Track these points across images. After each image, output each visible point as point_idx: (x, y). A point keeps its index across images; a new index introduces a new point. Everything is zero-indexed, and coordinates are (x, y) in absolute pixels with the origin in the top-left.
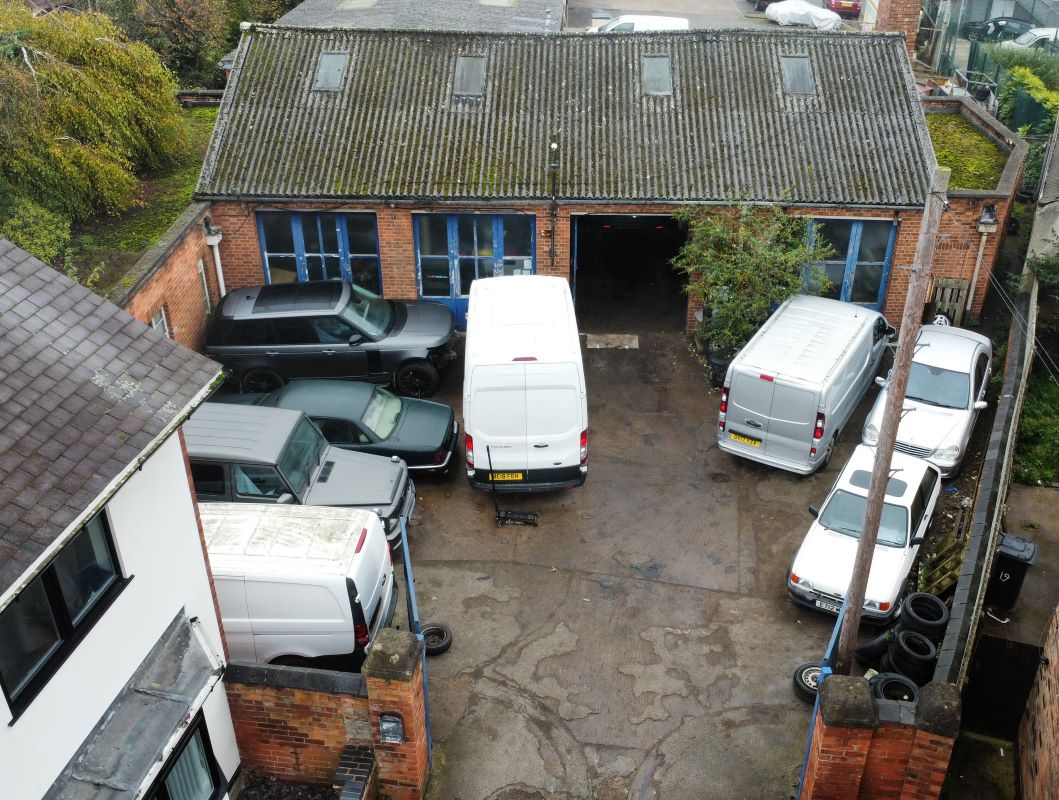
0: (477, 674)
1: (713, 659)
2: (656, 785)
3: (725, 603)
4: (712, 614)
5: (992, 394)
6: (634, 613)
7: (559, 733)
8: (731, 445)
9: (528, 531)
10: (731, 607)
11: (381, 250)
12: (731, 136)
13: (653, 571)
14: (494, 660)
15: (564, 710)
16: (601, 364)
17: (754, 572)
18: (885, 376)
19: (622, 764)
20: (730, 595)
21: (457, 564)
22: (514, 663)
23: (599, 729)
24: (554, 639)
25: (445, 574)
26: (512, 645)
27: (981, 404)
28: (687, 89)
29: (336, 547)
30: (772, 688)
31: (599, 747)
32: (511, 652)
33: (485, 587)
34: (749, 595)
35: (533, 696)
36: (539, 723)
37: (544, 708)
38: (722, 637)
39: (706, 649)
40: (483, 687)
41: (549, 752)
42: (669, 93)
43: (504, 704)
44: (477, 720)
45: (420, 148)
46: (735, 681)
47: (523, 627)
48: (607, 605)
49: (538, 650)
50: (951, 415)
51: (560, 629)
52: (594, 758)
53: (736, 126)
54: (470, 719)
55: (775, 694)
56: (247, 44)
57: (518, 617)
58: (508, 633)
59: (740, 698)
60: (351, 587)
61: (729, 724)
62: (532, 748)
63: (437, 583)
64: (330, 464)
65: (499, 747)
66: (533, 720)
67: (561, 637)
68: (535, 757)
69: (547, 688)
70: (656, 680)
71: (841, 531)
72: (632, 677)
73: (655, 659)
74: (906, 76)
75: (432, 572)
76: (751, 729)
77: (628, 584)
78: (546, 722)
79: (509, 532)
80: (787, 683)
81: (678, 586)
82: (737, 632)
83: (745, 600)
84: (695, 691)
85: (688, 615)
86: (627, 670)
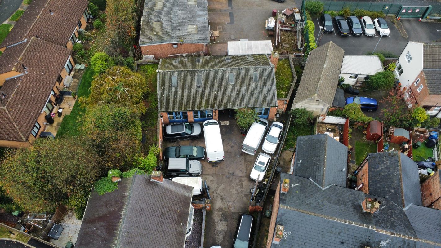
0: (213, 192)
1: (241, 188)
2: (234, 206)
3: (242, 179)
4: (241, 181)
5: (280, 141)
6: (231, 181)
7: (224, 200)
8: (243, 151)
9: (216, 168)
10: (243, 179)
11: (188, 118)
12: (244, 93)
13: (233, 174)
14: (215, 190)
15: (224, 196)
16: (224, 129)
17: (246, 173)
18: (266, 136)
19: (231, 203)
20: (243, 177)
21: (208, 174)
22: (217, 190)
23: (228, 199)
24: (222, 186)
25: (207, 176)
26: (217, 187)
27: (279, 142)
28: (236, 82)
29: (197, 184)
30: (247, 192)
31: (228, 201)
32: (217, 189)
33: (212, 178)
34: (245, 177)
35: (220, 195)
36: (221, 199)
37: (222, 196)
38: (242, 184)
39: (240, 186)
40: (215, 194)
41: (223, 202)
42: (233, 83)
43: (217, 196)
44: (214, 199)
45: (193, 99)
46: (243, 191)
47: (218, 185)
48: (228, 180)
49: (220, 188)
50: (274, 145)
51: (222, 185)
52: (228, 203)
53: (245, 90)
54: (213, 199)
55: (248, 192)
56: (158, 75)
57: (217, 183)
58: (216, 186)
59: (244, 193)
60: (200, 190)
61: (242, 197)
62: (221, 202)
63: (206, 178)
64: (191, 164)
65: (217, 202)
66: (221, 198)
67: (223, 186)
68: (221, 203)
69: (222, 194)
70: (234, 192)
71: (257, 170)
72: (231, 191)
73: (234, 189)
74: (274, 77)
75: (205, 176)
76: (245, 198)
77: (230, 176)
78: (222, 199)
79: (214, 168)
80: (249, 191)
81: (237, 176)
82: (244, 183)
83: (245, 178)
84: (238, 193)
85: (238, 181)
86: (231, 190)
